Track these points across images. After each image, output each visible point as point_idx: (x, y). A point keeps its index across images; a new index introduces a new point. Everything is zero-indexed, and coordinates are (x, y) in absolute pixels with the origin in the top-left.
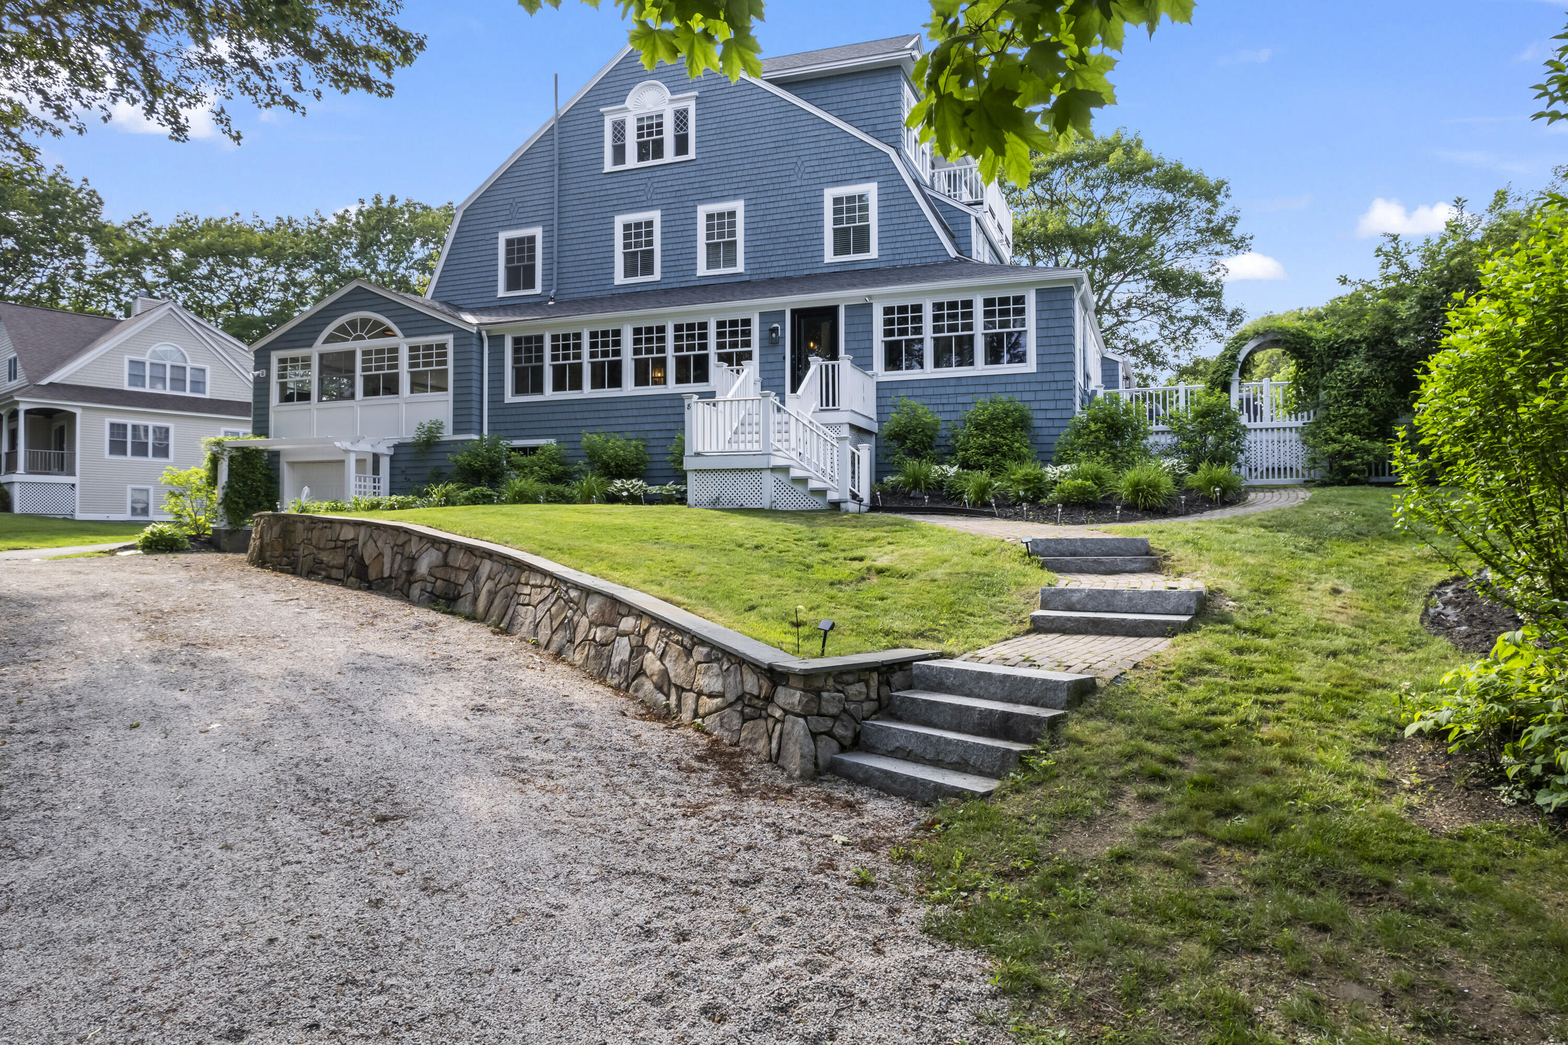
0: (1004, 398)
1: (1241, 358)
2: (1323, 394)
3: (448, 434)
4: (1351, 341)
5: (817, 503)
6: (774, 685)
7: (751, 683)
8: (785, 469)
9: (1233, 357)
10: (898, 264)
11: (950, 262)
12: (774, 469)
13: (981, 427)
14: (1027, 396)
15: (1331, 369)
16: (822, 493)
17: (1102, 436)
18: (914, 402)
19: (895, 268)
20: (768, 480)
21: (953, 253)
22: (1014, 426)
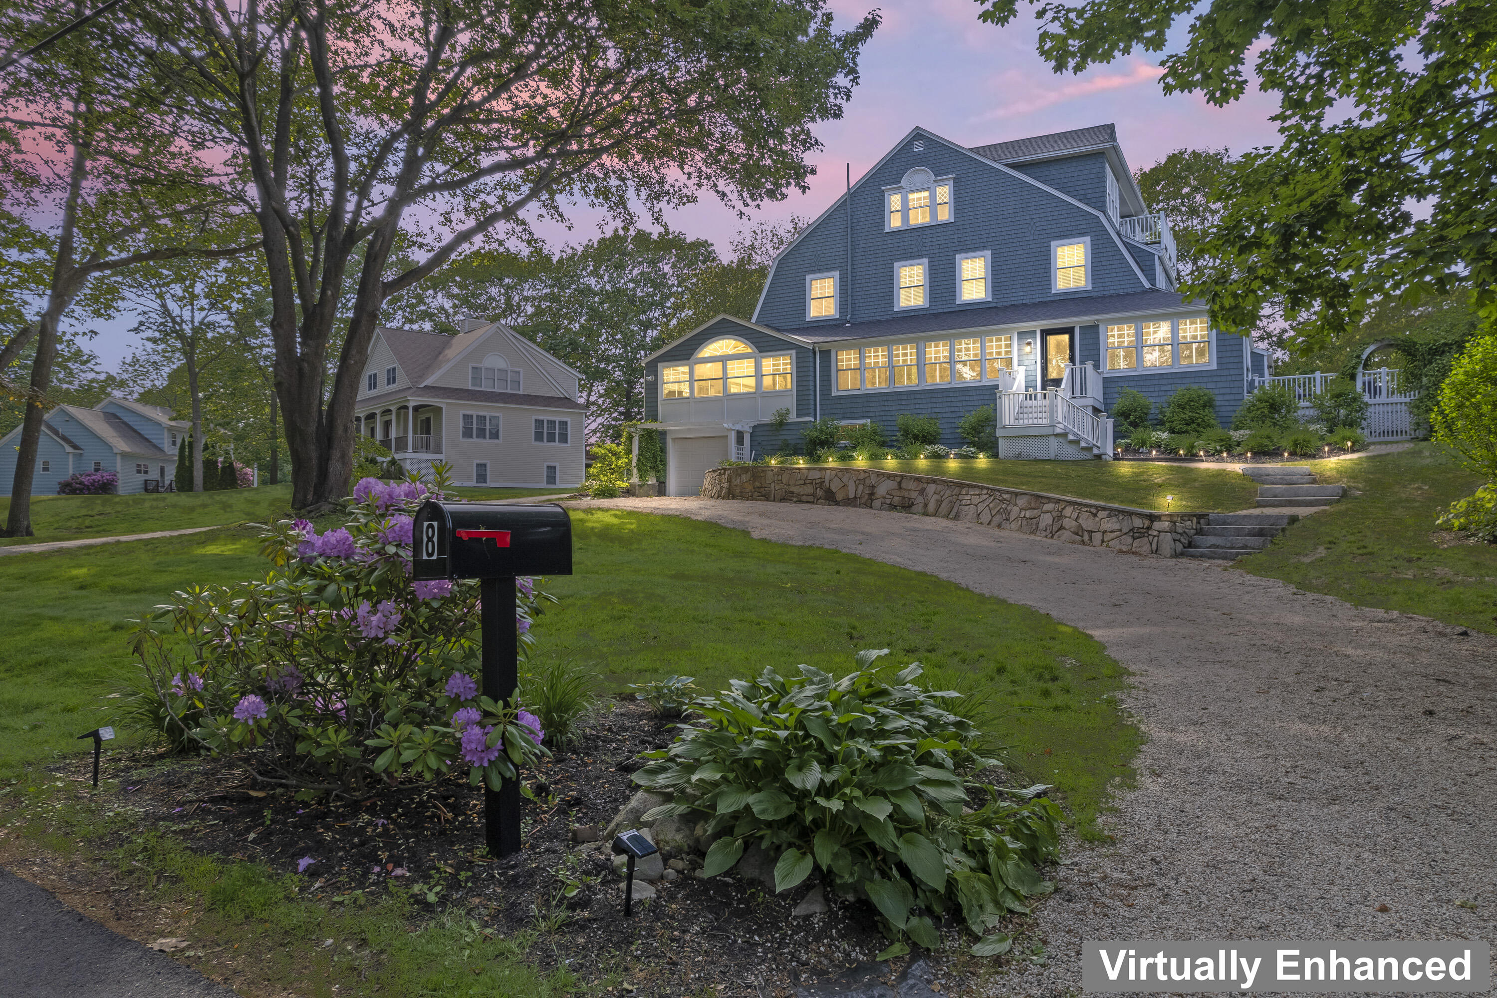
0: (1195, 387)
1: (1364, 357)
2: (1424, 379)
3: (793, 418)
4: (1445, 344)
5: (1086, 456)
6: (1152, 522)
7: (1138, 523)
8: (1065, 435)
9: (1358, 357)
10: (1107, 293)
11: (1145, 292)
12: (1056, 435)
13: (1182, 407)
14: (1210, 386)
15: (1430, 363)
16: (1089, 449)
17: (1266, 411)
18: (1134, 391)
19: (1104, 297)
20: (1053, 442)
21: (1147, 285)
22: (1204, 406)
